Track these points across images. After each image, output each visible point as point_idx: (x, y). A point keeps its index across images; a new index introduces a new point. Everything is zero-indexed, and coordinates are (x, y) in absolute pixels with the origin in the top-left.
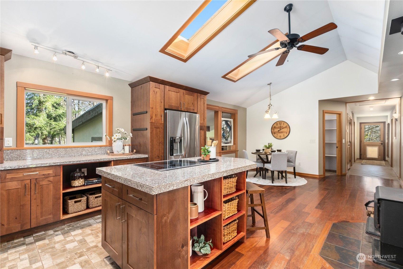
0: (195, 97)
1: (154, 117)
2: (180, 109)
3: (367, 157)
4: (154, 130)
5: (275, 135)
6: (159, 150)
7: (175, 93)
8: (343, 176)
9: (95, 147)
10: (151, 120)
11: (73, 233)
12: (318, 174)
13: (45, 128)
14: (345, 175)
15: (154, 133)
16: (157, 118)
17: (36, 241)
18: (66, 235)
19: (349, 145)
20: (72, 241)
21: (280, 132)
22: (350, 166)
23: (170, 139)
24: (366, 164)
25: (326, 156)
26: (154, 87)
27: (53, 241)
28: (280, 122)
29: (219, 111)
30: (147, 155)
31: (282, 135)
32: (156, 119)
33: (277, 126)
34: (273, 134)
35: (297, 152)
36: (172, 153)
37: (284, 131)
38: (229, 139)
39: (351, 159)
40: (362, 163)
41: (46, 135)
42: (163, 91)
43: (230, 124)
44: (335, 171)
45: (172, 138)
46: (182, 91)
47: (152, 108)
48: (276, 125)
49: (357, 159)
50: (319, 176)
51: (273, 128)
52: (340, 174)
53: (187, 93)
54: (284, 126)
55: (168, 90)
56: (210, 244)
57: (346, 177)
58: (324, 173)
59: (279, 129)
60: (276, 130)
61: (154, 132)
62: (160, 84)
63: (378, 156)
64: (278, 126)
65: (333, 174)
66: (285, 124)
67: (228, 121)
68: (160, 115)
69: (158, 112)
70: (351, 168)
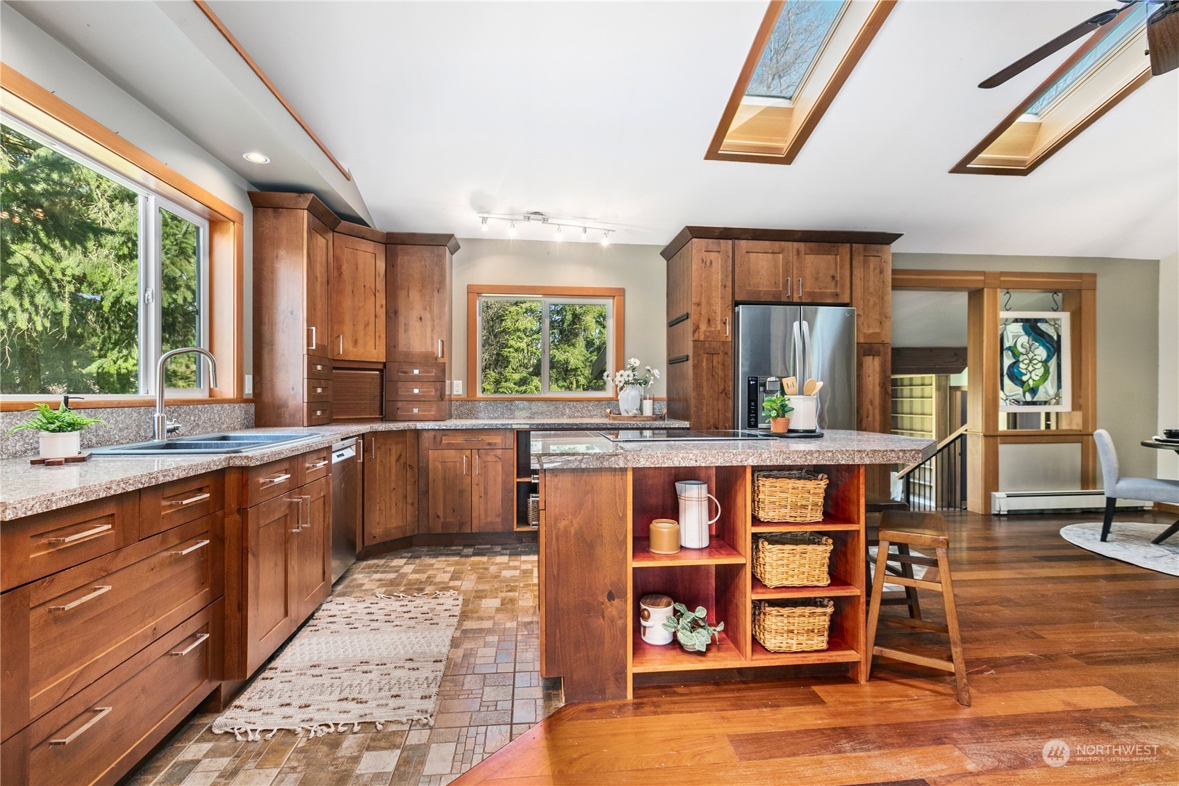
0: (841, 257)
1: (703, 327)
2: (784, 299)
4: (705, 360)
6: (719, 411)
7: (769, 255)
9: (589, 400)
10: (696, 335)
11: (523, 558)
13: (581, 371)
15: (705, 367)
16: (713, 329)
17: (475, 554)
18: (513, 558)
20: (515, 568)
23: (749, 381)
26: (704, 249)
27: (492, 561)
29: (985, 290)
30: (686, 423)
32: (709, 332)
36: (753, 419)
38: (1048, 389)
41: (584, 385)
42: (731, 256)
43: (1051, 331)
45: (753, 379)
46: (792, 246)
47: (699, 304)
53: (811, 250)
55: (744, 251)
56: (716, 634)
61: (704, 364)
62: (722, 241)
67: (1037, 320)
68: (721, 320)
69: (715, 313)
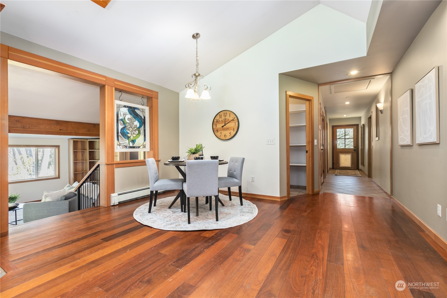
3: (340, 166)
5: (218, 134)
8: (315, 195)
12: (279, 196)
14: (318, 194)
19: (322, 150)
21: (224, 129)
22: (323, 179)
24: (340, 174)
25: (291, 166)
28: (225, 112)
29: (106, 86)
31: (227, 133)
33: (220, 120)
34: (215, 132)
35: (244, 159)
37: (231, 127)
38: (140, 141)
39: (324, 170)
40: (336, 174)
43: (140, 114)
44: (304, 188)
48: (219, 118)
49: (330, 169)
50: (281, 198)
51: (215, 123)
52: (311, 193)
54: (231, 119)
57: (319, 196)
58: (288, 193)
59: (224, 124)
60: (219, 126)
63: (351, 165)
64: (222, 119)
65: (302, 193)
66: (232, 114)
67: (135, 108)
70: (324, 181)
